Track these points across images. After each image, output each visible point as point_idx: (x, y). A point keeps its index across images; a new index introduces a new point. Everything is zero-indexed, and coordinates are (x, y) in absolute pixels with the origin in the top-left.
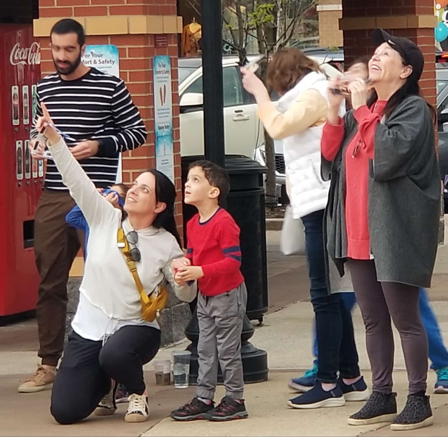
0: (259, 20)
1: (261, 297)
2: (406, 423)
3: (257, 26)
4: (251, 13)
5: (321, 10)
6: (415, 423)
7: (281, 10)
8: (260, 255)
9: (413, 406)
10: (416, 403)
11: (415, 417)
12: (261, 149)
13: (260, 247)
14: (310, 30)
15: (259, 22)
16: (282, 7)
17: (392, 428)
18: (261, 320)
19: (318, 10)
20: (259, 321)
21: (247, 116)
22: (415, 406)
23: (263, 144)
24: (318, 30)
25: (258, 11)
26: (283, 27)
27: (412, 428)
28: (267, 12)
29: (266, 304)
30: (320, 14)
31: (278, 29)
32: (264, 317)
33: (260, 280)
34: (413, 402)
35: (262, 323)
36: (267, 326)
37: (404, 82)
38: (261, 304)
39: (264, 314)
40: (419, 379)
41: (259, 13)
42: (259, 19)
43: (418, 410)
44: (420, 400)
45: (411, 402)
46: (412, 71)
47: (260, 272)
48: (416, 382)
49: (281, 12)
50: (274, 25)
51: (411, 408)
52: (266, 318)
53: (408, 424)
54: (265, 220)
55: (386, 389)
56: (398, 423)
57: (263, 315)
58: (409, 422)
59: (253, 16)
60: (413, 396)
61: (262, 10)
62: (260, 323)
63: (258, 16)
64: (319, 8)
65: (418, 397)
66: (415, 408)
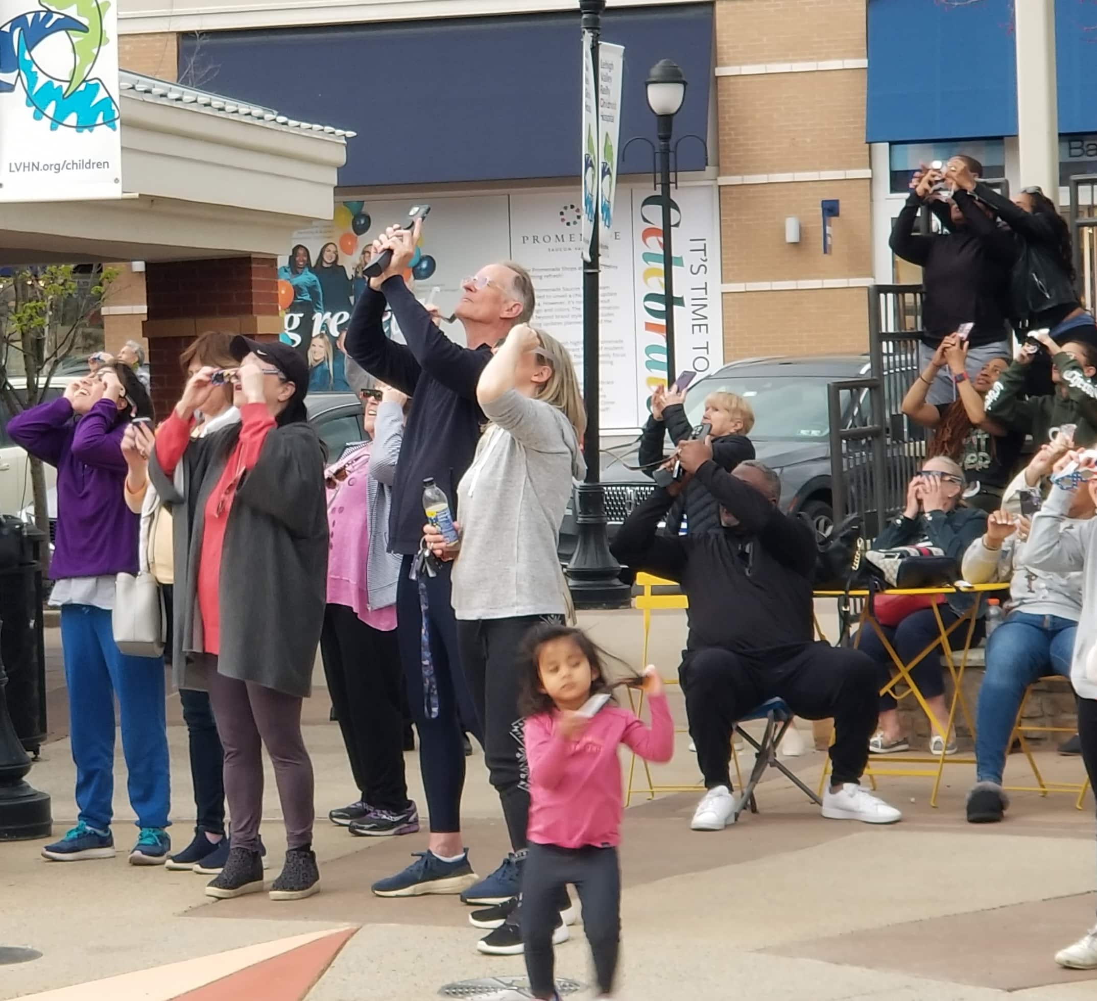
0: (26, 325)
1: (37, 719)
2: (292, 889)
3: (23, 334)
4: (14, 315)
5: (107, 314)
6: (303, 889)
7: (50, 313)
8: (35, 659)
9: (297, 865)
10: (301, 862)
11: (302, 880)
12: (28, 511)
13: (35, 648)
14: (92, 342)
15: (25, 328)
16: (51, 309)
17: (272, 898)
18: (36, 752)
19: (103, 313)
20: (35, 753)
21: (6, 464)
22: (300, 865)
23: (30, 504)
24: (103, 343)
25: (24, 312)
26: (53, 338)
27: (301, 896)
28: (36, 312)
29: (44, 729)
30: (106, 320)
31: (46, 342)
32: (41, 748)
33: (36, 694)
34: (295, 860)
35: (39, 756)
36: (46, 760)
37: (284, 406)
38: (37, 729)
39: (40, 743)
40: (304, 828)
41: (25, 315)
42: (25, 323)
43: (304, 872)
44: (305, 856)
45: (293, 860)
46: (294, 389)
47: (36, 684)
48: (299, 832)
49: (50, 316)
50: (39, 334)
51: (295, 869)
52: (44, 748)
53: (296, 891)
54: (42, 612)
55: (252, 845)
56: (281, 890)
57: (39, 745)
58: (296, 887)
59: (16, 319)
60: (295, 852)
61: (29, 311)
62: (36, 757)
63: (24, 319)
64: (104, 311)
65: (303, 853)
66: (301, 868)
